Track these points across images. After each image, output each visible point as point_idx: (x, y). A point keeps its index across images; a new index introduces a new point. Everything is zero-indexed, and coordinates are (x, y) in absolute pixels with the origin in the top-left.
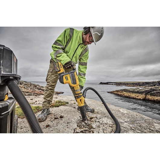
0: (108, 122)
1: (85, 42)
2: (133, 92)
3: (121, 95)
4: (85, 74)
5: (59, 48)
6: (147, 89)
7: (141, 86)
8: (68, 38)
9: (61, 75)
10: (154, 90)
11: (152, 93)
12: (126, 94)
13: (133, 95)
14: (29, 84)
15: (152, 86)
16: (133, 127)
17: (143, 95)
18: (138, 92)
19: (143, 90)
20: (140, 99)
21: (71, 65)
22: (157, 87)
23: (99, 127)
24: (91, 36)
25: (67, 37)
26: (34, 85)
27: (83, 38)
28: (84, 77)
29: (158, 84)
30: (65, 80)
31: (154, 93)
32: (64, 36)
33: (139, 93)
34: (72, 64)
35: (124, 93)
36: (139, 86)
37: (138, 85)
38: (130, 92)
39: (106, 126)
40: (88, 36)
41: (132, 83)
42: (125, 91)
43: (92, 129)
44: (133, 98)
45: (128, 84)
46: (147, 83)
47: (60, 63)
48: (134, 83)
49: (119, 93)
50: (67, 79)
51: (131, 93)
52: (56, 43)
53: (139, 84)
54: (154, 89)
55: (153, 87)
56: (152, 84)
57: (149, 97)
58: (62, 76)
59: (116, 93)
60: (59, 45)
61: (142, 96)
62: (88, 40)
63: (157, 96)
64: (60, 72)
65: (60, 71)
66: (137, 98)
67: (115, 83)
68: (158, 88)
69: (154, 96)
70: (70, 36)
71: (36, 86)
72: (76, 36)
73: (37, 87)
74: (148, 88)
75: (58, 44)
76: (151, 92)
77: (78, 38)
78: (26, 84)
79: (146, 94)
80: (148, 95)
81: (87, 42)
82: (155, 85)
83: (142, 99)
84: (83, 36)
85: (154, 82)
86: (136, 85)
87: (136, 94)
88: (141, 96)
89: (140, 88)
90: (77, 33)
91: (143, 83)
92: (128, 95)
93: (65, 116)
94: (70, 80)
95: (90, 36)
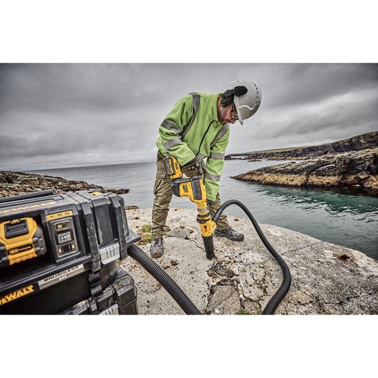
0: (256, 259)
1: (223, 120)
2: (284, 172)
3: (259, 181)
4: (219, 177)
5: (173, 135)
6: (310, 164)
7: (300, 158)
8: (190, 114)
9: (177, 182)
10: (323, 164)
11: (319, 171)
12: (269, 178)
13: (283, 179)
14: (35, 180)
15: (321, 155)
16: (295, 262)
17: (303, 176)
18: (293, 172)
19: (304, 166)
20: (296, 186)
21: (195, 166)
22: (331, 155)
23: (244, 271)
24: (235, 110)
25: (187, 113)
26: (48, 180)
27: (219, 113)
28: (217, 183)
29: (332, 150)
30: (182, 191)
31: (323, 170)
32: (183, 111)
33: (295, 174)
34: (197, 165)
35: (266, 175)
36: (296, 157)
37: (293, 156)
38: (276, 172)
39: (253, 267)
40: (230, 110)
41: (282, 153)
42: (267, 172)
43: (234, 277)
44: (284, 185)
45: (272, 155)
46: (312, 149)
47: (175, 161)
48: (285, 152)
49: (255, 178)
50: (186, 189)
51: (280, 175)
52: (165, 124)
53: (294, 153)
54: (324, 162)
55: (323, 156)
56: (320, 151)
57: (314, 179)
58: (179, 184)
59: (248, 177)
60: (172, 127)
61: (300, 178)
62: (228, 117)
63: (329, 175)
64: (174, 177)
65: (174, 174)
66: (290, 183)
67: (245, 154)
68: (331, 158)
69: (324, 176)
70: (194, 110)
71: (55, 183)
72: (205, 107)
73: (60, 183)
74: (313, 161)
75: (169, 126)
76: (318, 168)
77: (210, 112)
78: (27, 181)
79: (308, 175)
80: (312, 175)
81: (227, 120)
82: (326, 153)
83: (300, 184)
84: (218, 108)
85: (324, 147)
86: (289, 156)
87: (289, 176)
88: (299, 180)
89: (298, 162)
90: (207, 102)
91: (304, 150)
92: (272, 180)
93: (179, 259)
94: (191, 192)
95: (232, 111)
